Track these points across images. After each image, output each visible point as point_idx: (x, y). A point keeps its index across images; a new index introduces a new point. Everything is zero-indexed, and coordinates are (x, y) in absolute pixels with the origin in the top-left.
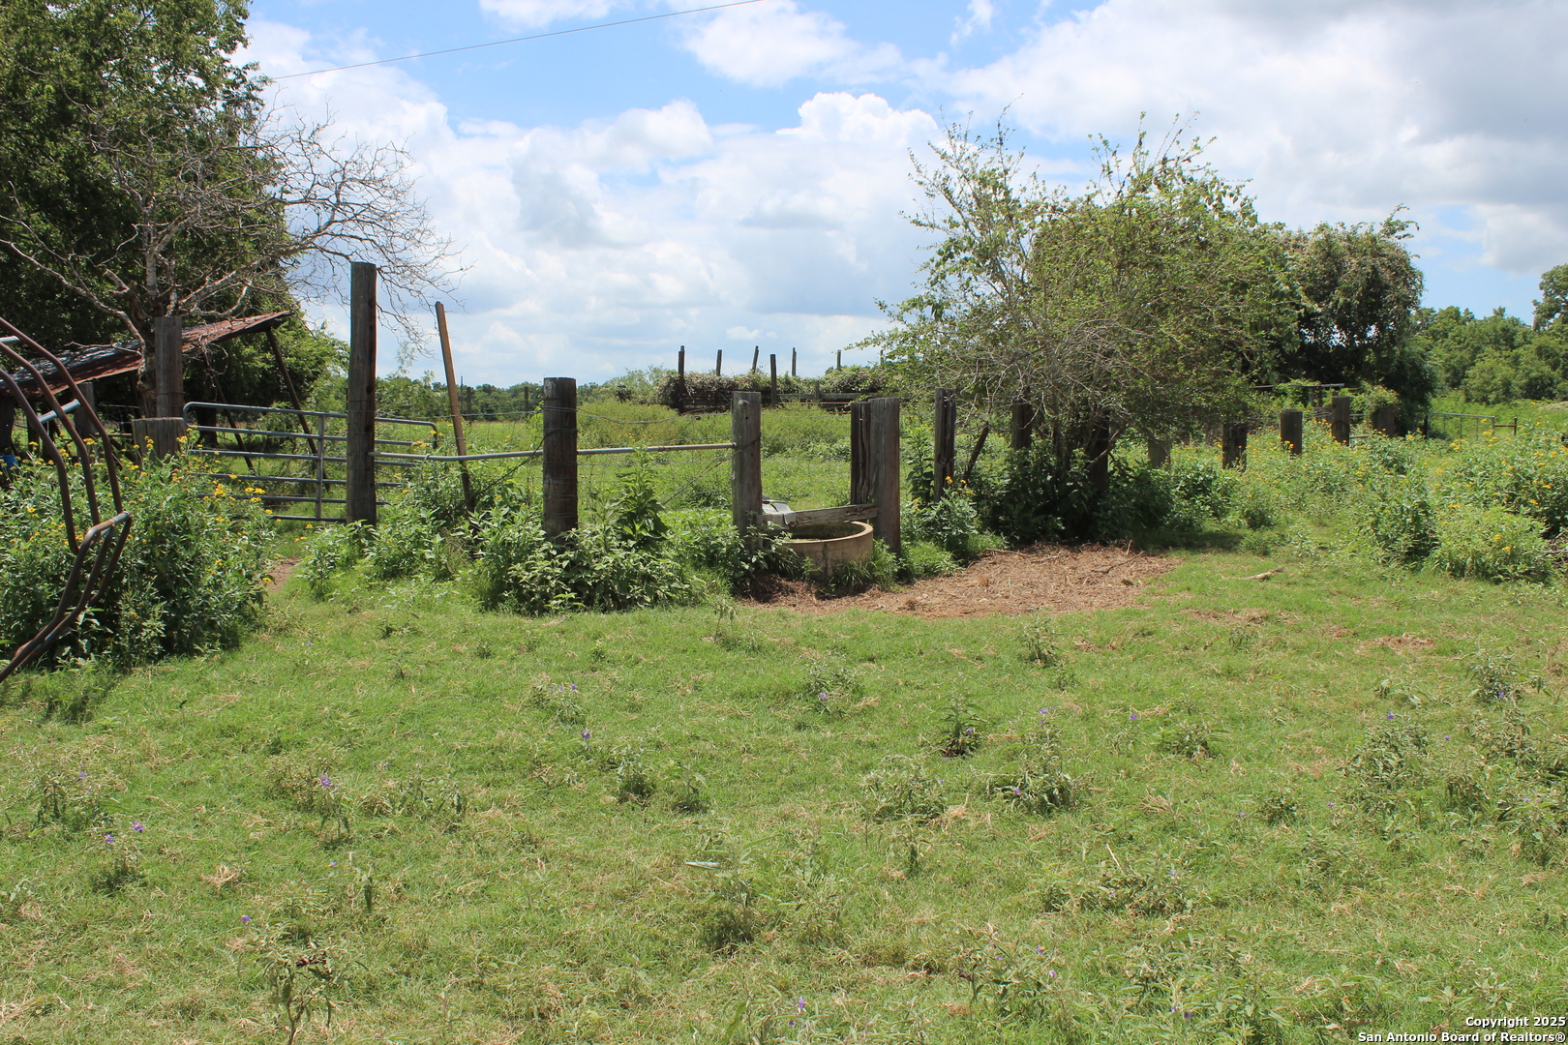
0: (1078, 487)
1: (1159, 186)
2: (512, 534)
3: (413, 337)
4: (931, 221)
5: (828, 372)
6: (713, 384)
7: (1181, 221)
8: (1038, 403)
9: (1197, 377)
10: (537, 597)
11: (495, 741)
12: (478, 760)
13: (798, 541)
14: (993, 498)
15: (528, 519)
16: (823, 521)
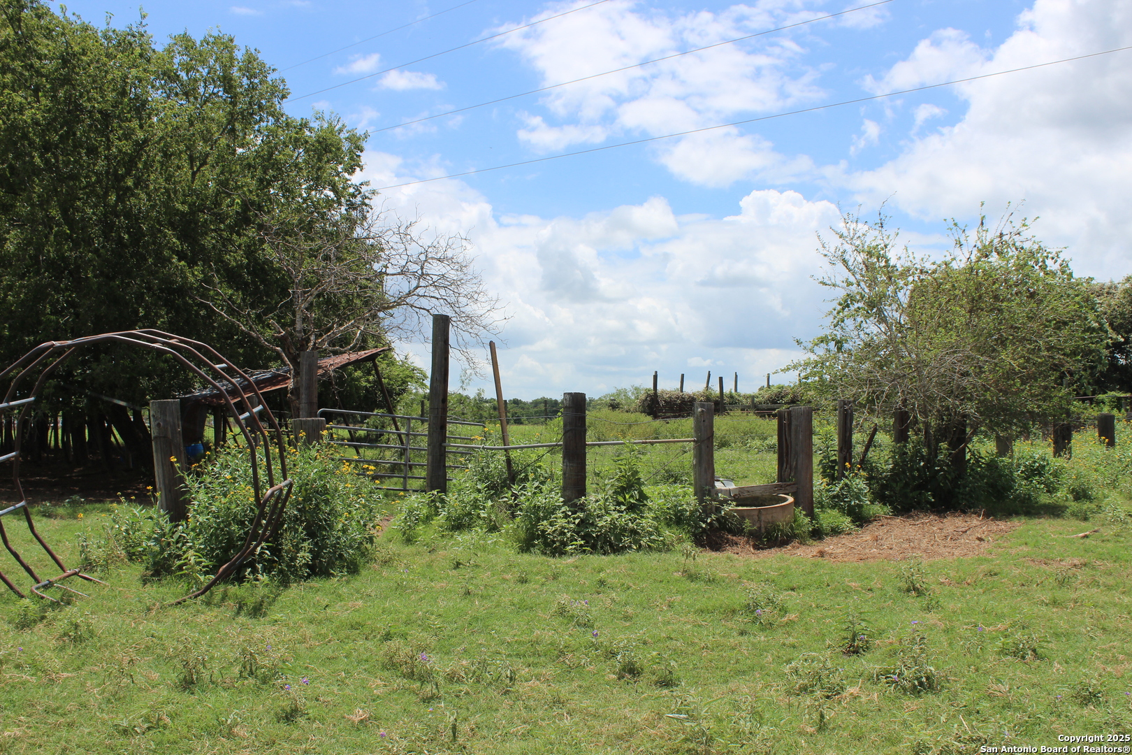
0: (944, 470)
1: (998, 254)
2: (541, 500)
3: (472, 365)
4: (833, 281)
5: (760, 389)
6: (678, 398)
7: (1014, 278)
8: (913, 409)
9: (1030, 390)
10: (558, 544)
11: (533, 637)
12: (522, 649)
13: (740, 508)
14: (881, 479)
15: (551, 490)
16: (758, 494)
